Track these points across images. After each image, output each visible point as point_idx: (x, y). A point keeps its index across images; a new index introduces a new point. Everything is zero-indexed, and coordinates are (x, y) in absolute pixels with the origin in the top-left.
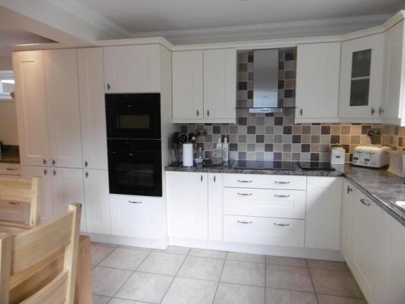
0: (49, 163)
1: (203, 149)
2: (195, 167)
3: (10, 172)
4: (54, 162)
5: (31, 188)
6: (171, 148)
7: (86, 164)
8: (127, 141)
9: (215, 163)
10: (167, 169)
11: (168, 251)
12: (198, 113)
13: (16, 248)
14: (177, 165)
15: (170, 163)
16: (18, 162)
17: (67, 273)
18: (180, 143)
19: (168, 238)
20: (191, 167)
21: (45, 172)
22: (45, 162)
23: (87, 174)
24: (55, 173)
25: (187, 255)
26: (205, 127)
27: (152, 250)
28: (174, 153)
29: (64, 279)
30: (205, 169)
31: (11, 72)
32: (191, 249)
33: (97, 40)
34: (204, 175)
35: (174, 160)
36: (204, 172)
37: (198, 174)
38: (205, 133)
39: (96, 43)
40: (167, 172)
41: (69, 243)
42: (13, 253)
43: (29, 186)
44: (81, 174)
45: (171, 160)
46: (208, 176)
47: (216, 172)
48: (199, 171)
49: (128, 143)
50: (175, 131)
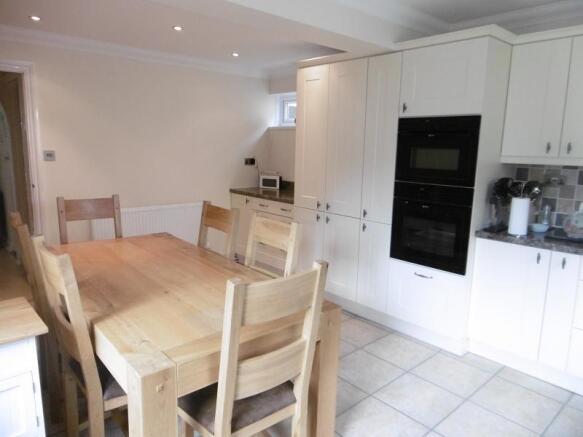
0: (323, 207)
1: (553, 209)
2: (530, 238)
3: (283, 213)
4: (328, 207)
5: (288, 234)
6: (491, 203)
7: (365, 213)
8: (422, 186)
9: (570, 236)
10: (478, 234)
11: (464, 358)
12: (549, 148)
13: (249, 297)
14: (498, 230)
15: (487, 226)
16: (292, 203)
17: (304, 343)
18: (509, 195)
19: (468, 339)
20: (522, 238)
21: (318, 218)
22: (318, 205)
23: (364, 227)
24: (328, 220)
25: (495, 374)
26: (563, 172)
27: (440, 350)
28: (494, 212)
29: (301, 349)
30: (547, 244)
31: (294, 93)
32: (504, 368)
33: (396, 42)
34: (545, 253)
35: (495, 221)
36: (544, 247)
37: (533, 251)
38: (561, 183)
39: (393, 47)
40: (479, 240)
41: (310, 307)
42: (245, 302)
43: (287, 231)
44: (356, 225)
45: (489, 221)
46: (553, 256)
47: (568, 252)
48: (536, 246)
49: (422, 189)
50: (503, 176)
